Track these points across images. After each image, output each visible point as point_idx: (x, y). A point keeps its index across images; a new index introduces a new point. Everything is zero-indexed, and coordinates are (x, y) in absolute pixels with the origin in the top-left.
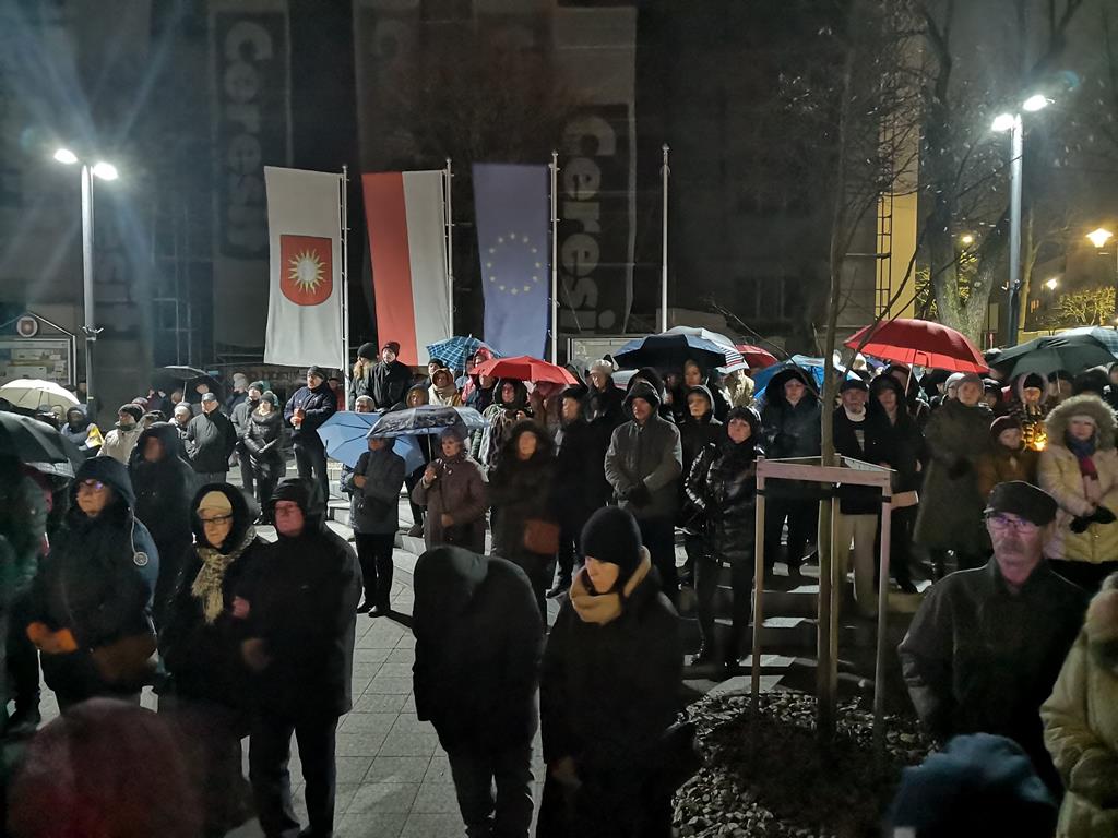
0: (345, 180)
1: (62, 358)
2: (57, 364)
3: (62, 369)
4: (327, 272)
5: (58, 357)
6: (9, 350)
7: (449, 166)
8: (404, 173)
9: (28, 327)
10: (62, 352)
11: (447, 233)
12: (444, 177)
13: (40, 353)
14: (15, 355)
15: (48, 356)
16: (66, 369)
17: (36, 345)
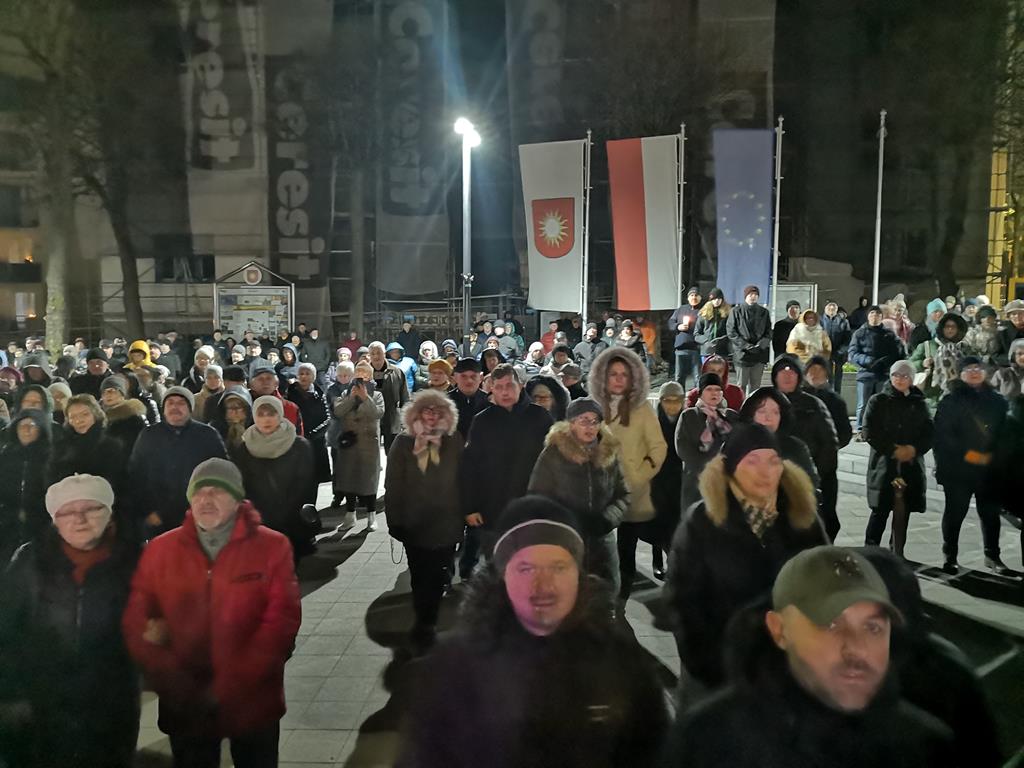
0: (589, 144)
1: (282, 304)
2: (277, 308)
3: (282, 314)
4: (570, 228)
5: (279, 302)
6: (235, 297)
7: (683, 131)
8: (642, 139)
9: (253, 276)
10: (282, 297)
11: (679, 191)
12: (678, 140)
13: (262, 298)
14: (241, 301)
15: (270, 302)
16: (286, 313)
17: (260, 292)
